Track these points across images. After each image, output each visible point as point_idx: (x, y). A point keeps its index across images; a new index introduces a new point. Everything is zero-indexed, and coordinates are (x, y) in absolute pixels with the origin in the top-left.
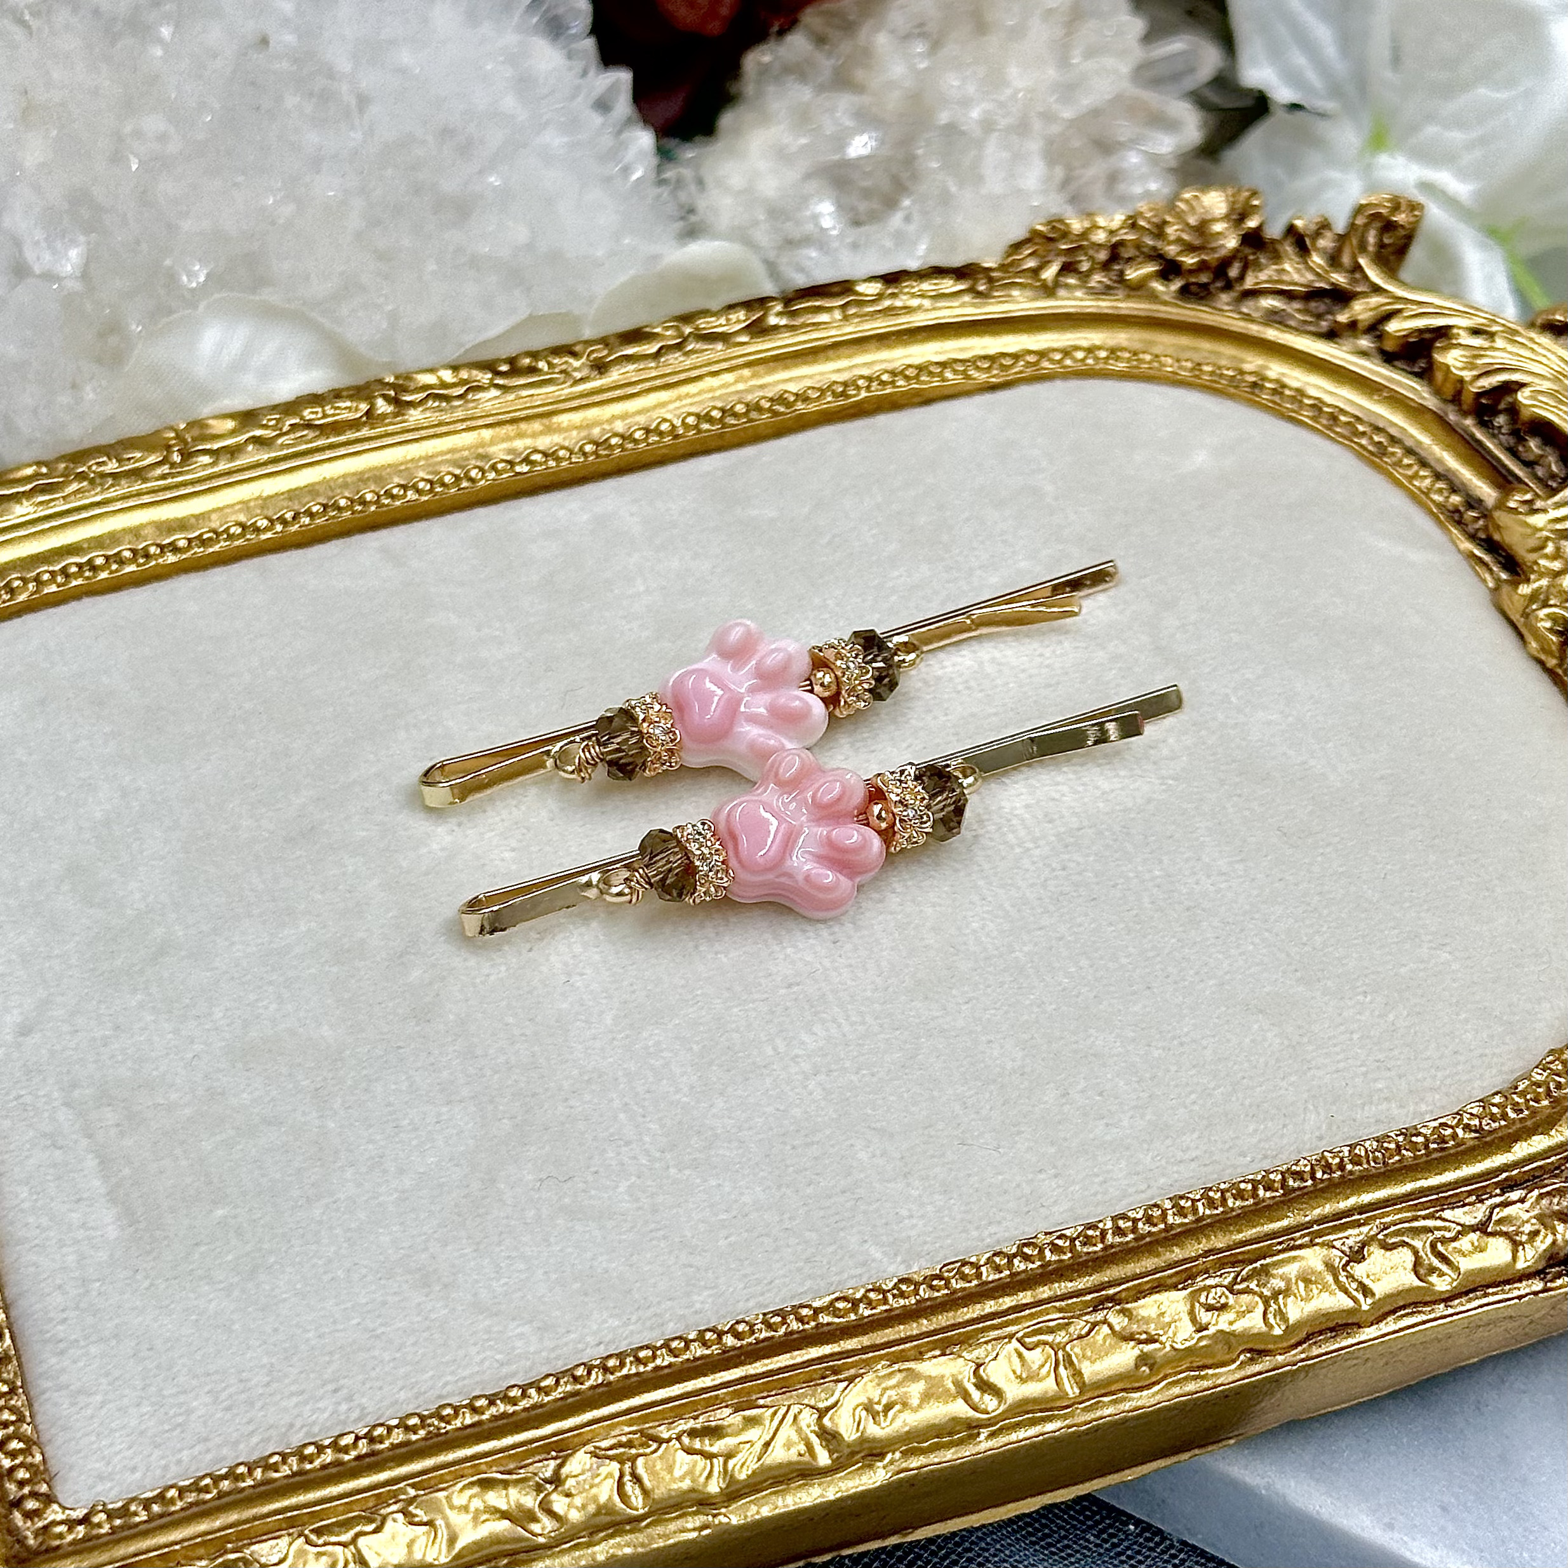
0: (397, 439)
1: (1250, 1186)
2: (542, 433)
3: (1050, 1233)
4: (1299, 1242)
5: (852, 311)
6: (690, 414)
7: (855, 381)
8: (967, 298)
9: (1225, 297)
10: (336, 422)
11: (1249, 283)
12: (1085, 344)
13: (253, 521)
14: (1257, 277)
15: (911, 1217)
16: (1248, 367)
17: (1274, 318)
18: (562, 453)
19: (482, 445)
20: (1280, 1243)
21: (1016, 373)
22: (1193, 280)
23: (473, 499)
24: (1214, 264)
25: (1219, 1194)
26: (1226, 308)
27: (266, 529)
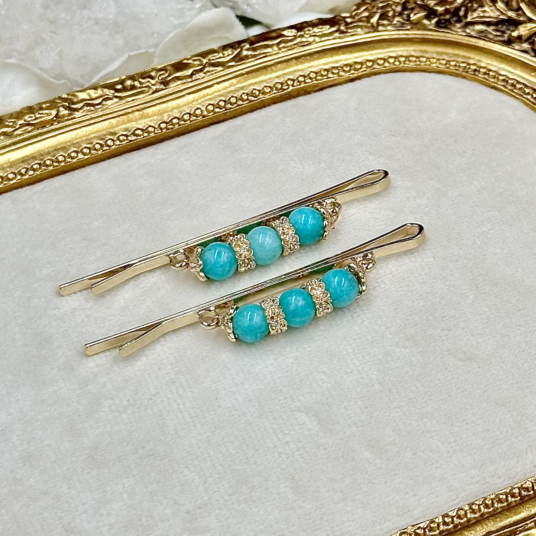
0: (71, 128)
1: (504, 497)
2: (140, 119)
3: (414, 526)
4: (529, 525)
5: (282, 45)
6: (210, 104)
7: (286, 82)
8: (337, 35)
9: (458, 25)
10: (41, 121)
11: (469, 19)
12: (394, 55)
13: (6, 174)
14: (472, 15)
15: (348, 521)
16: (471, 62)
17: (482, 36)
18: (150, 129)
19: (112, 127)
20: (521, 527)
21: (362, 72)
22: (442, 18)
23: (110, 154)
24: (452, 10)
25: (490, 502)
26: (459, 30)
27: (13, 179)
